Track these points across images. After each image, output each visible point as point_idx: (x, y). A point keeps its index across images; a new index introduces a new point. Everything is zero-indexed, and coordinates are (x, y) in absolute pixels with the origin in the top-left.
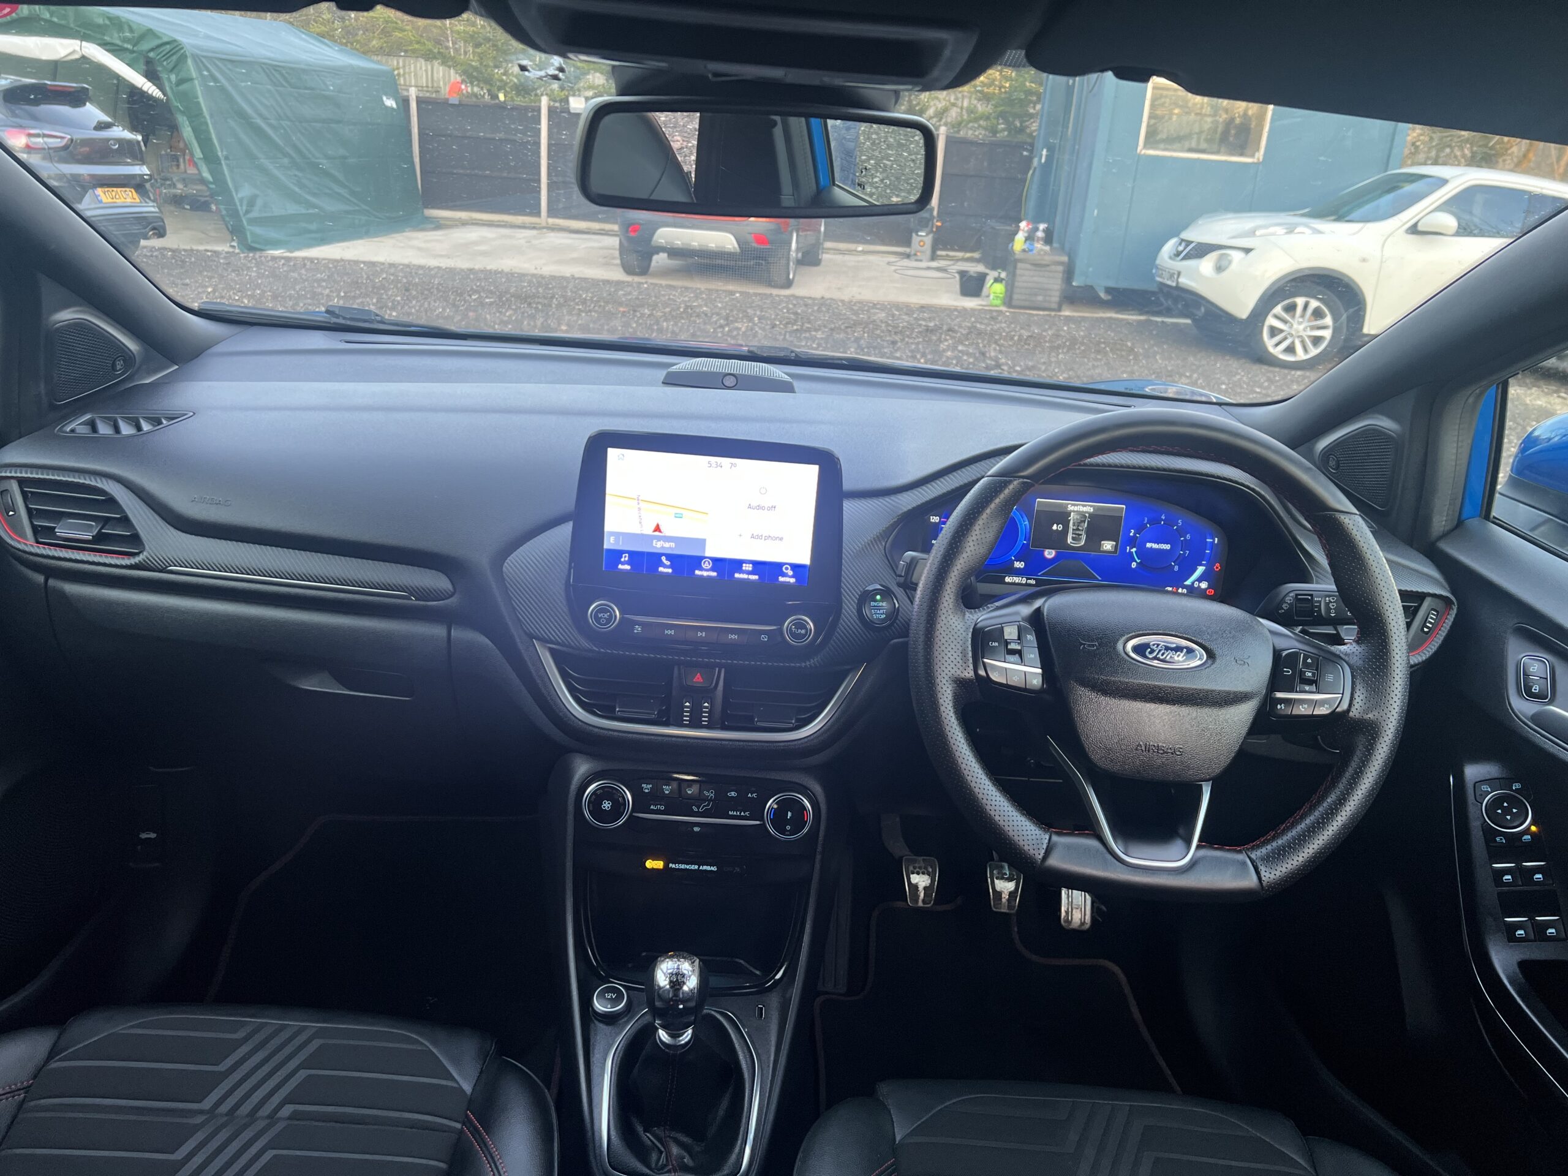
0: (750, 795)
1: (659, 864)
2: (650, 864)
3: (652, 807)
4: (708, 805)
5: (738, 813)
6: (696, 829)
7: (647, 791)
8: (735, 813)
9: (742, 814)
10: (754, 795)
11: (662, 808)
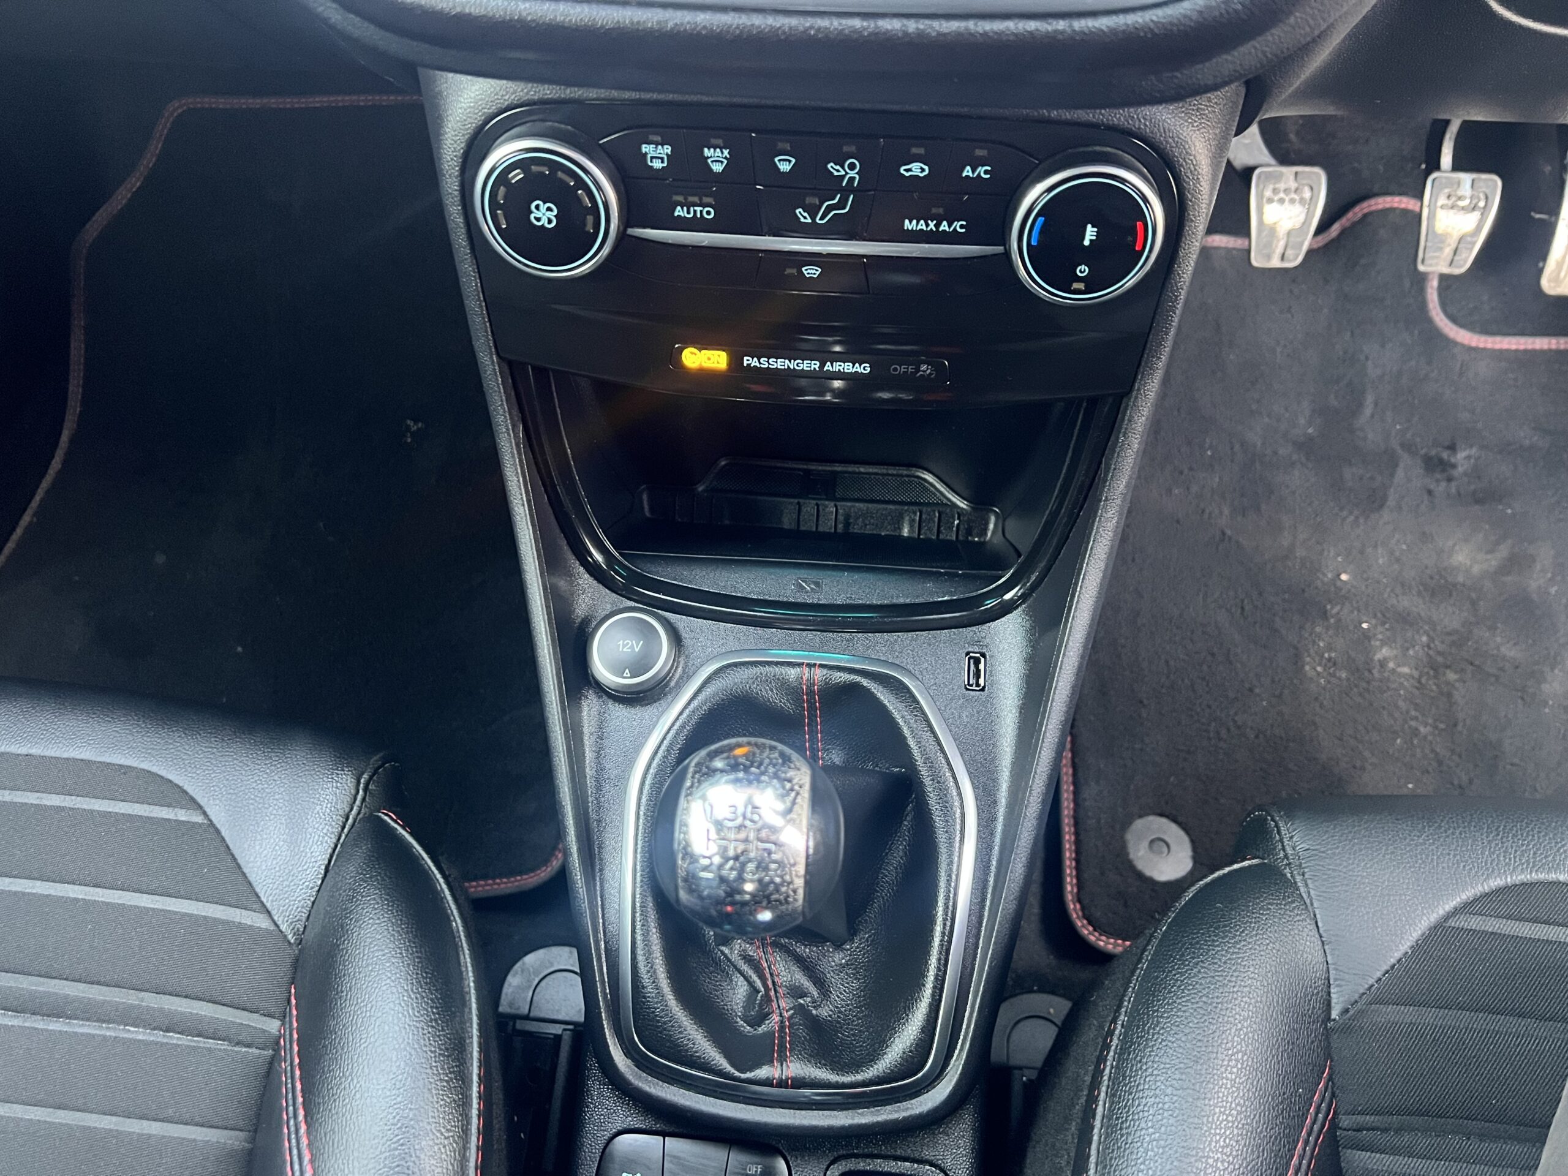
0: (967, 172)
1: (715, 360)
2: (694, 358)
3: (679, 212)
4: (841, 205)
5: (932, 225)
8: (922, 225)
9: (944, 226)
10: (981, 170)
11: (708, 213)
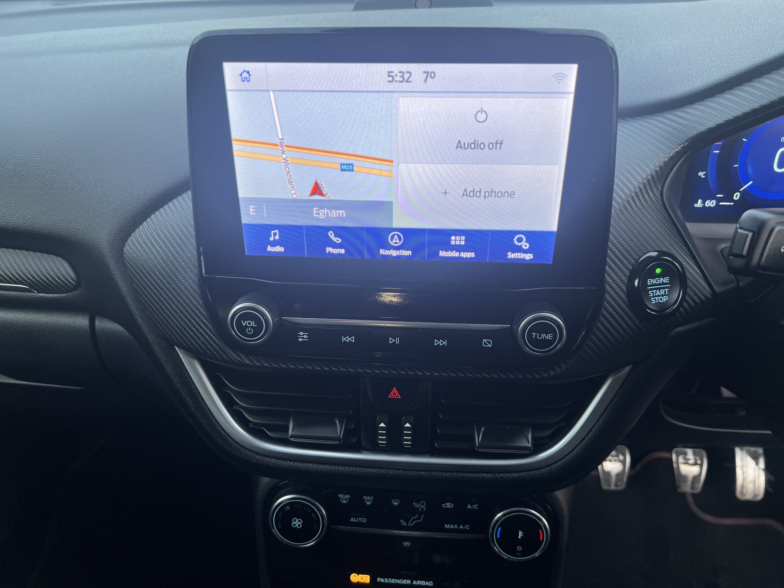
1: (365, 579)
3: (352, 520)
4: (419, 518)
5: (456, 526)
6: (407, 544)
7: (344, 502)
8: (452, 527)
9: (461, 527)
10: (474, 506)
11: (364, 520)
